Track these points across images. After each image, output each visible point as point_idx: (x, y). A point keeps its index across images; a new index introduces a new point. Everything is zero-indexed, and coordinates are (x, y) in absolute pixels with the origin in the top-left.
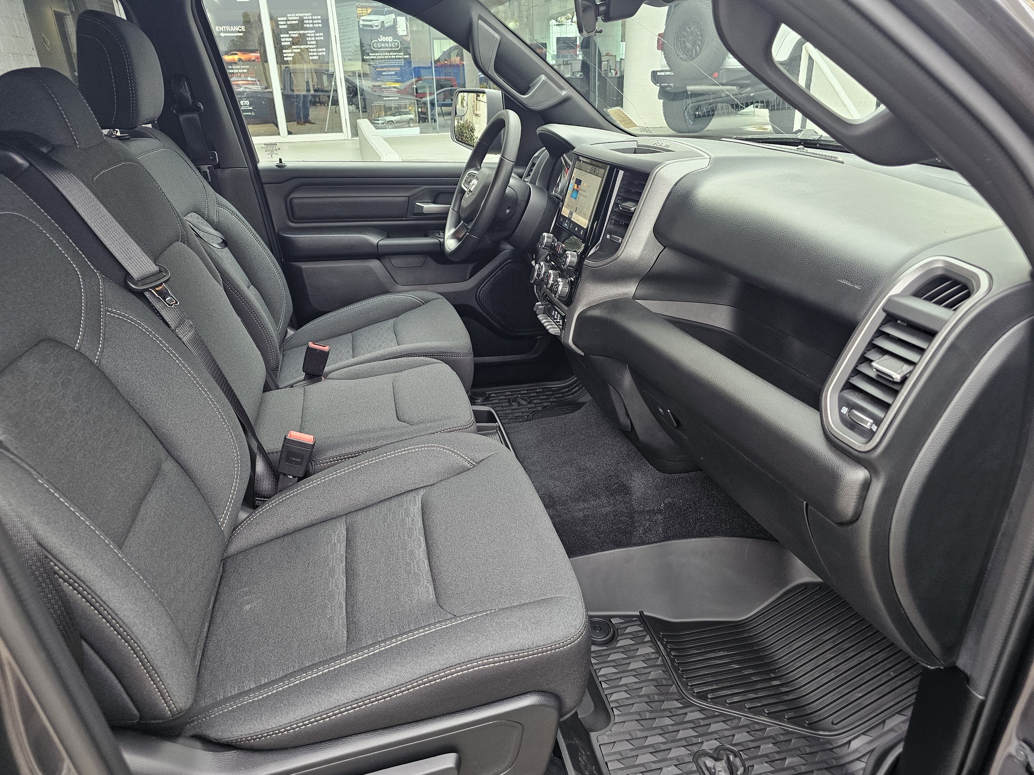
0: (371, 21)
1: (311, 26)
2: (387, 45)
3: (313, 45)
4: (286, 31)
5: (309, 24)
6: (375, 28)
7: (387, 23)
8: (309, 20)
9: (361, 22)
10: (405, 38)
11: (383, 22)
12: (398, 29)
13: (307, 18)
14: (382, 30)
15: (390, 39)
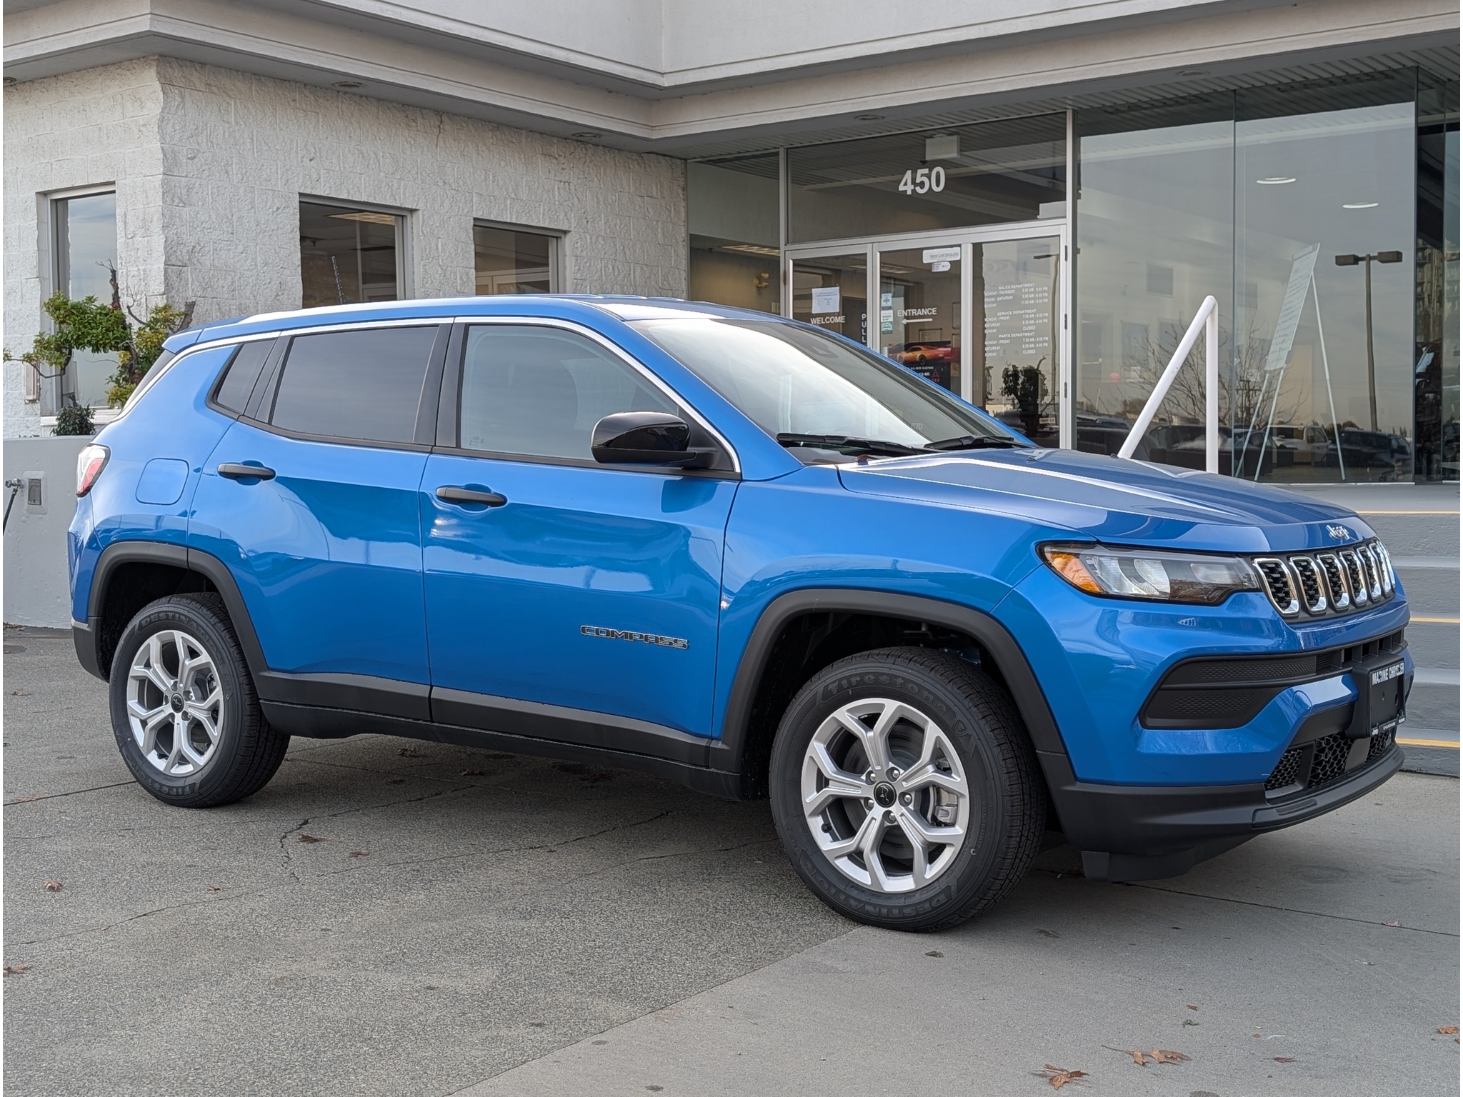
1: (1032, 302)
3: (1031, 331)
4: (991, 313)
5: (1029, 299)
8: (1029, 293)
13: (1027, 290)
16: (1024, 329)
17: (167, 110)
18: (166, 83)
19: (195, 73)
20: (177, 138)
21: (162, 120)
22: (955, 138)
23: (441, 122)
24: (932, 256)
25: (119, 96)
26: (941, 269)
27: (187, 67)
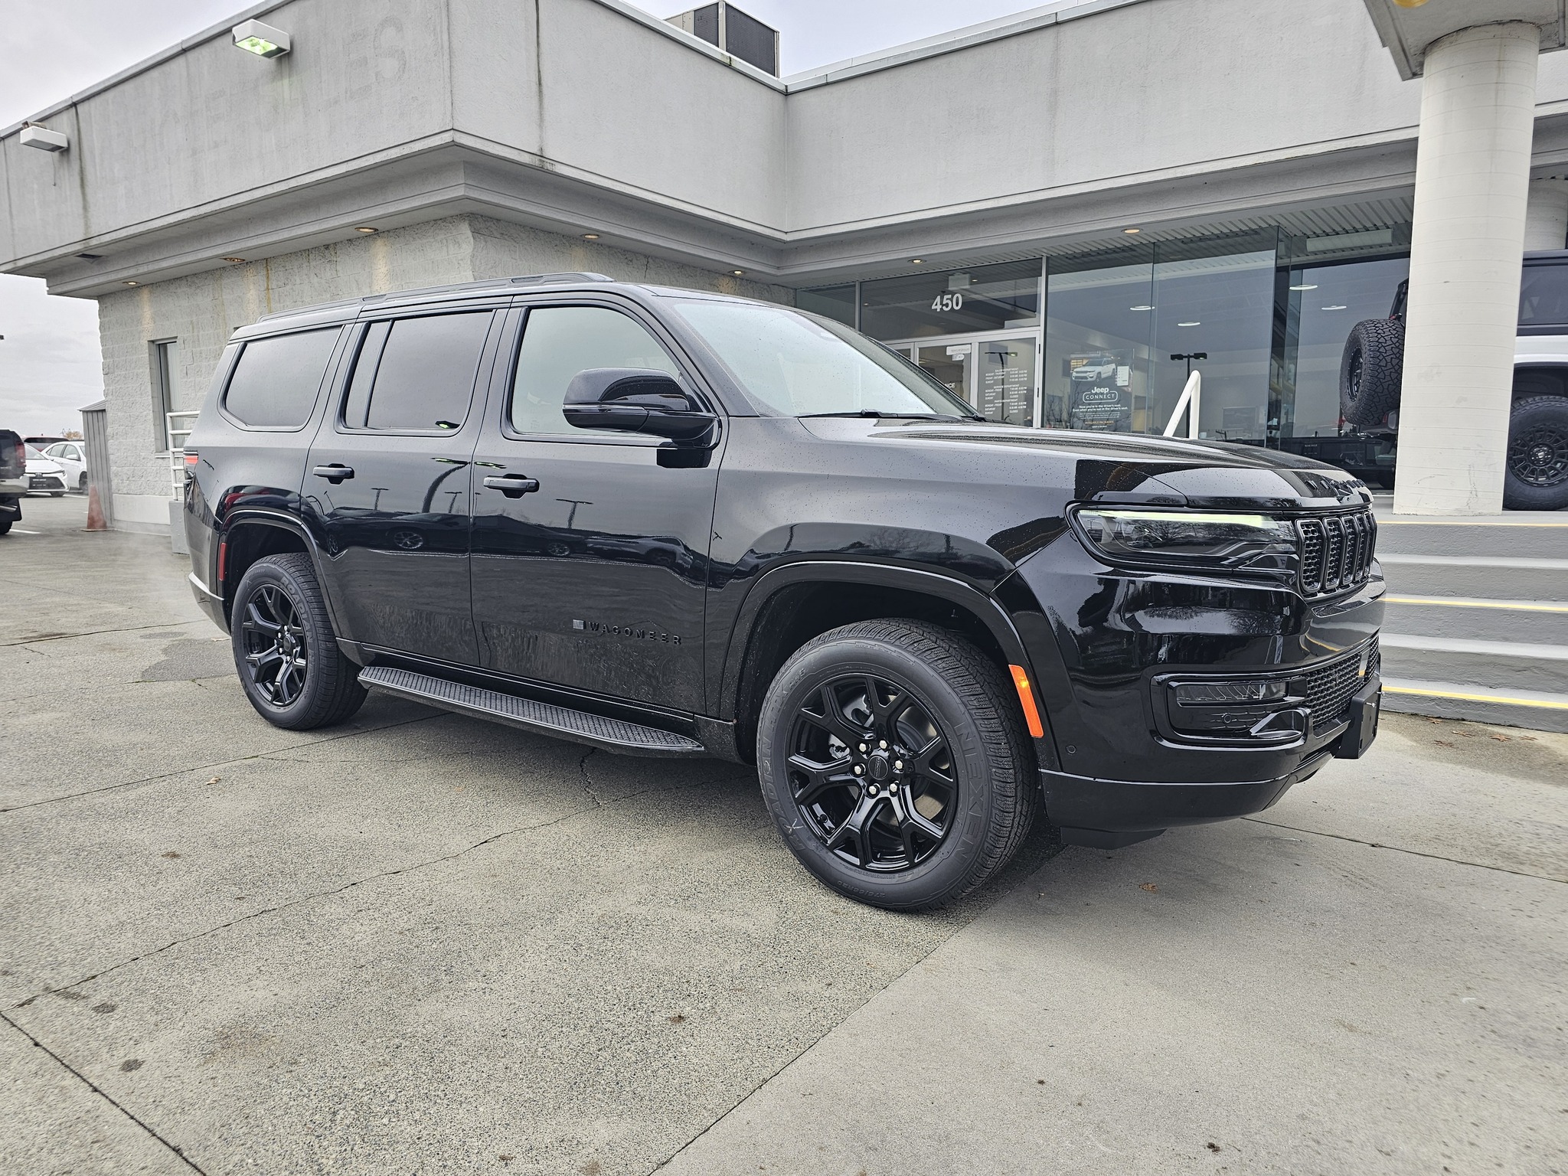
0: (1086, 372)
1: (1017, 380)
2: (1101, 397)
3: (1015, 398)
4: (990, 386)
5: (1015, 378)
6: (1090, 379)
7: (1104, 373)
8: (1015, 374)
9: (1074, 374)
10: (1125, 389)
11: (1100, 373)
12: (1118, 380)
13: (1013, 372)
14: (1098, 380)
15: (1105, 390)
16: (1011, 397)
17: (476, 250)
18: (476, 232)
19: (493, 226)
20: (482, 268)
21: (473, 256)
22: (967, 276)
23: (648, 262)
24: (952, 351)
25: (445, 241)
26: (958, 359)
27: (488, 222)
